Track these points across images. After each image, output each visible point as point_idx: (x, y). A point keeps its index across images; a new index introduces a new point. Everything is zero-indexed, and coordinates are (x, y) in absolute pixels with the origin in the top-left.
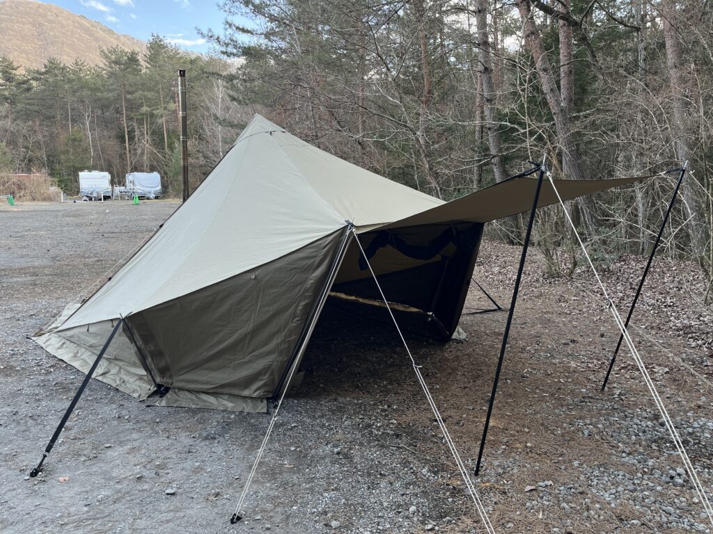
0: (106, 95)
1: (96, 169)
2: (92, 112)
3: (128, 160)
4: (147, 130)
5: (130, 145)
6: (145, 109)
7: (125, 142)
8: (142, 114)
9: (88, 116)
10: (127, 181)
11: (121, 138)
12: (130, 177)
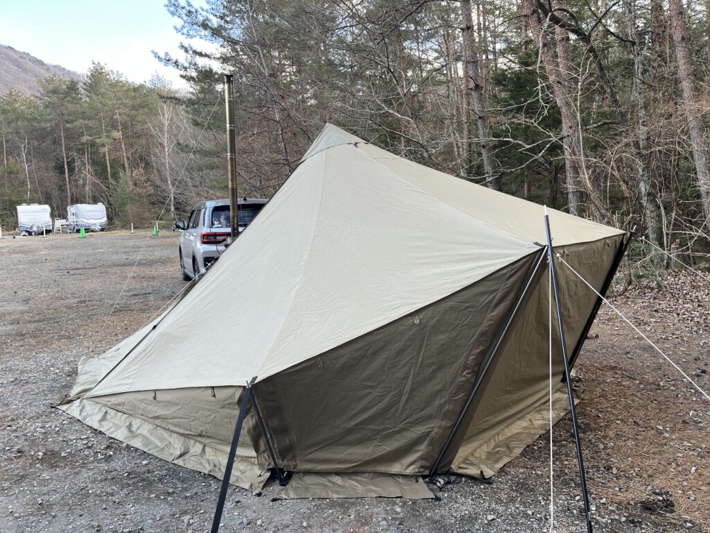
0: (43, 125)
1: (34, 203)
2: (29, 143)
3: (69, 191)
4: (88, 160)
5: (69, 176)
6: (85, 138)
7: (64, 173)
8: (83, 144)
9: (25, 148)
10: (69, 213)
11: (60, 169)
12: (71, 209)
